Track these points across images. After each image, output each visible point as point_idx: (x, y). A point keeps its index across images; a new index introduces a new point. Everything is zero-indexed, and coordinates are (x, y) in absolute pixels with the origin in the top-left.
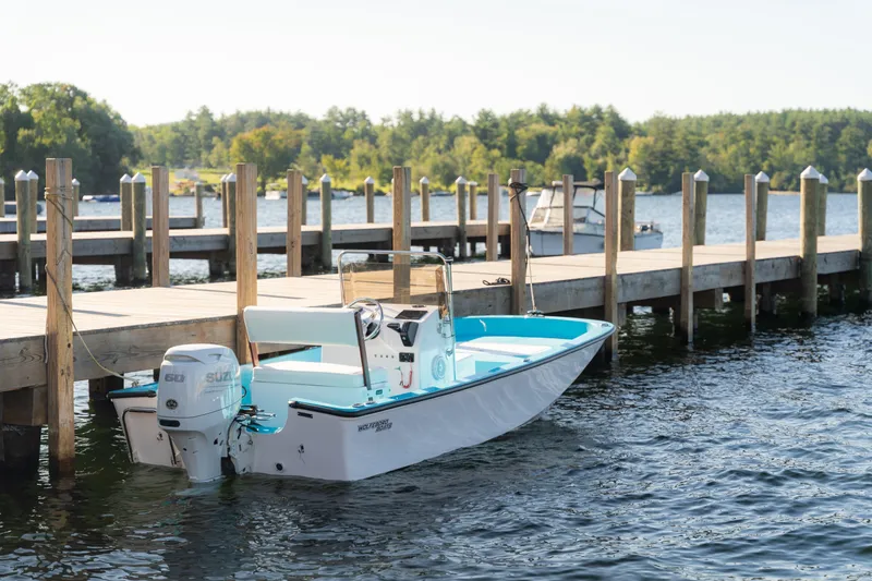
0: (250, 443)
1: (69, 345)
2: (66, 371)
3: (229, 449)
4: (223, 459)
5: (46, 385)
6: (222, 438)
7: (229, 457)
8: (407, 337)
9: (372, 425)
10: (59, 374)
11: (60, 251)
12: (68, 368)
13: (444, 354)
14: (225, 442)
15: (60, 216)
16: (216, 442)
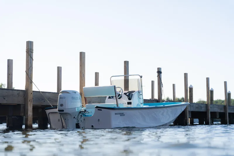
0: (84, 120)
1: (31, 93)
2: (30, 101)
3: (78, 121)
4: (76, 124)
5: (25, 104)
6: (76, 117)
7: (78, 123)
8: (129, 97)
9: (119, 114)
10: (29, 101)
11: (29, 67)
12: (31, 100)
13: (140, 104)
14: (77, 118)
15: (30, 57)
16: (74, 118)
